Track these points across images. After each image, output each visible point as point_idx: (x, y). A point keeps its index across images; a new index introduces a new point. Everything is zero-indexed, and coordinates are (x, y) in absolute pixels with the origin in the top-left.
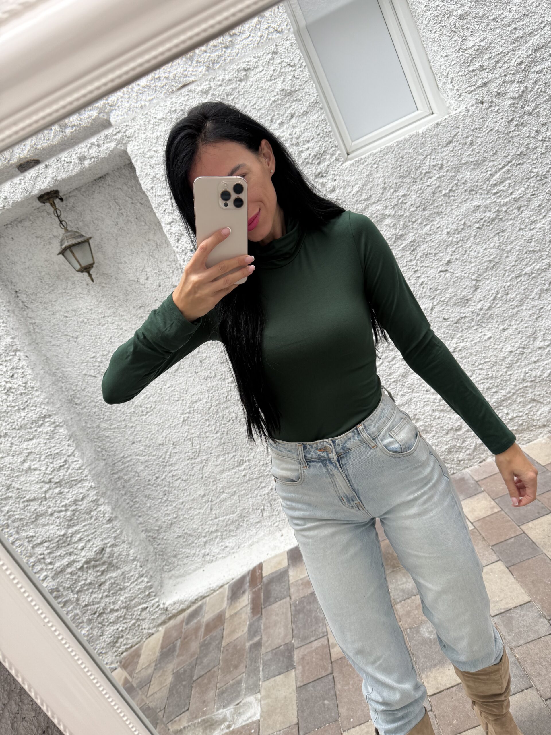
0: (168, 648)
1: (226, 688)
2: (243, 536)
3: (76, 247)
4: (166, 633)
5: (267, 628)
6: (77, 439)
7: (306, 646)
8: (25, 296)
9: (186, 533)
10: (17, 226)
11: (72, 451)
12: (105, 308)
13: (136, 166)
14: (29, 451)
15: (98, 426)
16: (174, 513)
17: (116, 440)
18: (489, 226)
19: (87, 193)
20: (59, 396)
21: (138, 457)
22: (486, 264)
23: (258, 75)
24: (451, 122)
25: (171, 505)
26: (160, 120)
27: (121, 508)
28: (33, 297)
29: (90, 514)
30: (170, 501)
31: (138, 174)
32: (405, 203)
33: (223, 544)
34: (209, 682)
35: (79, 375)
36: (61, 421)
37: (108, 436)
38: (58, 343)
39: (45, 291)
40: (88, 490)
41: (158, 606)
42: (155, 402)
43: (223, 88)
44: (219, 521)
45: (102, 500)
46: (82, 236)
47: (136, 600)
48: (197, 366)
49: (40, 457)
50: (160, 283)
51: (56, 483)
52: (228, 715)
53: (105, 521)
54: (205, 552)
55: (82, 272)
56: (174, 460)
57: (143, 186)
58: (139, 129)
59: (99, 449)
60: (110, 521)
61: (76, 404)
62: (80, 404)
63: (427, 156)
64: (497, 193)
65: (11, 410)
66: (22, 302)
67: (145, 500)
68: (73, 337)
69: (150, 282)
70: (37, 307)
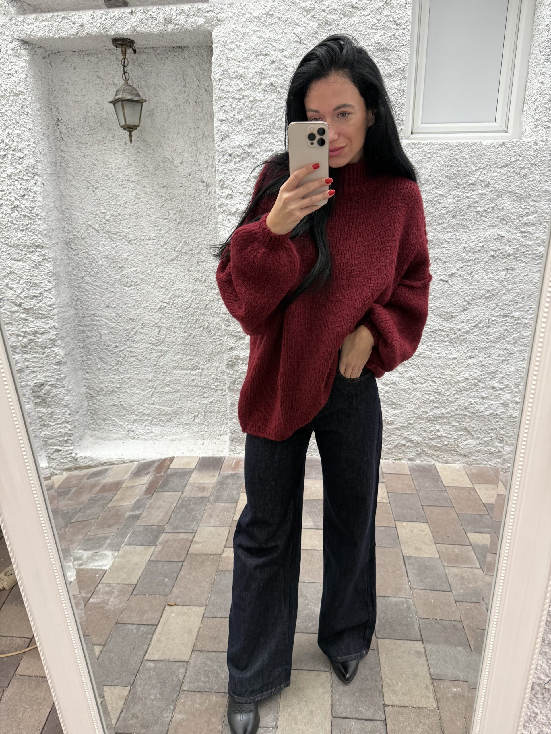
0: (63, 490)
1: (93, 538)
2: (170, 430)
3: (129, 103)
4: (67, 478)
5: (151, 507)
6: (58, 279)
7: (174, 534)
8: (65, 127)
9: (121, 405)
10: (83, 57)
11: (49, 287)
12: (132, 172)
13: (214, 52)
14: (11, 270)
15: (83, 277)
16: (118, 384)
17: (93, 297)
18: (503, 259)
19: (161, 56)
20: (59, 233)
21: (107, 321)
22: (483, 292)
23: (362, 18)
24: (515, 147)
25: (119, 376)
26: (255, 17)
27: (73, 357)
28: (72, 132)
29: (44, 349)
30: (120, 372)
31: (213, 60)
32: (440, 203)
33: (150, 428)
34: (83, 528)
35: (84, 223)
36: (51, 256)
37: (88, 290)
38: (78, 185)
39: (85, 131)
40: (49, 328)
41: (71, 453)
42: (142, 279)
43: (325, 14)
44: (155, 408)
45: (59, 342)
46: (138, 95)
47: (54, 440)
48: (192, 265)
49: (20, 280)
50: (191, 172)
51: (25, 309)
52: (84, 557)
53: (55, 362)
54: (131, 428)
55: (125, 129)
56: (137, 338)
57: (213, 74)
58: (231, 17)
59: (75, 298)
60: (59, 363)
61: (71, 248)
62: (74, 250)
63: (480, 169)
64: (524, 232)
65: (10, 226)
66: (60, 132)
67: (98, 360)
68: (93, 186)
69: (182, 167)
70: (72, 143)
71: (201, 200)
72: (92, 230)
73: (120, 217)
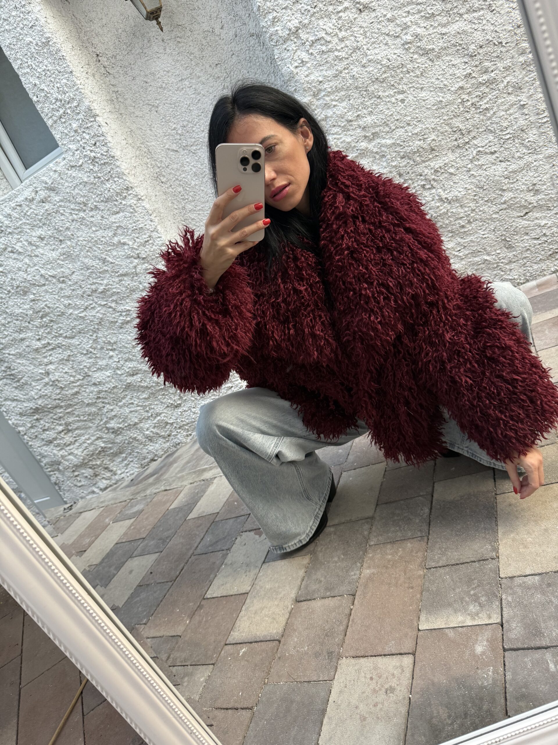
8: (106, 59)
12: (181, 68)
14: (117, 225)
15: (184, 208)
20: (143, 170)
28: (113, 61)
35: (162, 150)
36: (142, 194)
38: (140, 114)
39: (123, 52)
49: (127, 232)
50: (236, 32)
51: (144, 259)
55: (150, 20)
61: (162, 182)
62: (165, 183)
65: (98, 181)
66: (104, 67)
68: (153, 106)
69: (225, 32)
70: (118, 72)
71: (258, 57)
72: (172, 153)
73: (190, 125)
